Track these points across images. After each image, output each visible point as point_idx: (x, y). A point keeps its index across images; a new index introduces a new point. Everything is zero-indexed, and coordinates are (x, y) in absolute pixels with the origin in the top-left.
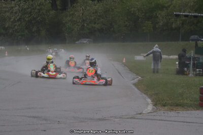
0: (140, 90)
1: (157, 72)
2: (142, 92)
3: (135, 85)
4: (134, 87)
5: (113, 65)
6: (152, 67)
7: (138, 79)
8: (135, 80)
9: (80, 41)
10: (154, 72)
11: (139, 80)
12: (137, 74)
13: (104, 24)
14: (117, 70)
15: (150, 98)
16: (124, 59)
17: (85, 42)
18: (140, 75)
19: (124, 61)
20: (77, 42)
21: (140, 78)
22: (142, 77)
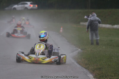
0: (80, 65)
1: (97, 44)
2: (82, 67)
7: (77, 51)
8: (75, 53)
9: (10, 8)
10: (92, 44)
11: (79, 53)
15: (92, 73)
16: (62, 28)
18: (79, 47)
19: (61, 31)
20: (7, 9)
21: (80, 50)
22: (82, 50)
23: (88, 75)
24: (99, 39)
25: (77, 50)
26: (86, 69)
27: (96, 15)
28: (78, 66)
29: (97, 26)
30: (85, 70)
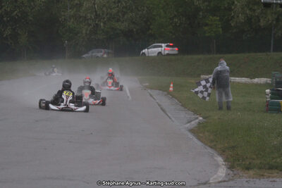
0: (202, 141)
1: (229, 108)
2: (206, 144)
3: (192, 131)
4: (191, 136)
5: (151, 95)
6: (217, 100)
7: (197, 121)
8: (193, 123)
9: (90, 54)
10: (221, 108)
11: (199, 123)
12: (195, 112)
13: (134, 23)
14: (159, 105)
15: (221, 155)
16: (172, 85)
17: (99, 55)
18: (200, 115)
19: (171, 89)
21: (201, 118)
22: (204, 118)
23: (215, 158)
24: (231, 99)
25: (197, 118)
26: (211, 147)
27: (225, 63)
28: (199, 143)
29: (227, 79)
30: (210, 150)
